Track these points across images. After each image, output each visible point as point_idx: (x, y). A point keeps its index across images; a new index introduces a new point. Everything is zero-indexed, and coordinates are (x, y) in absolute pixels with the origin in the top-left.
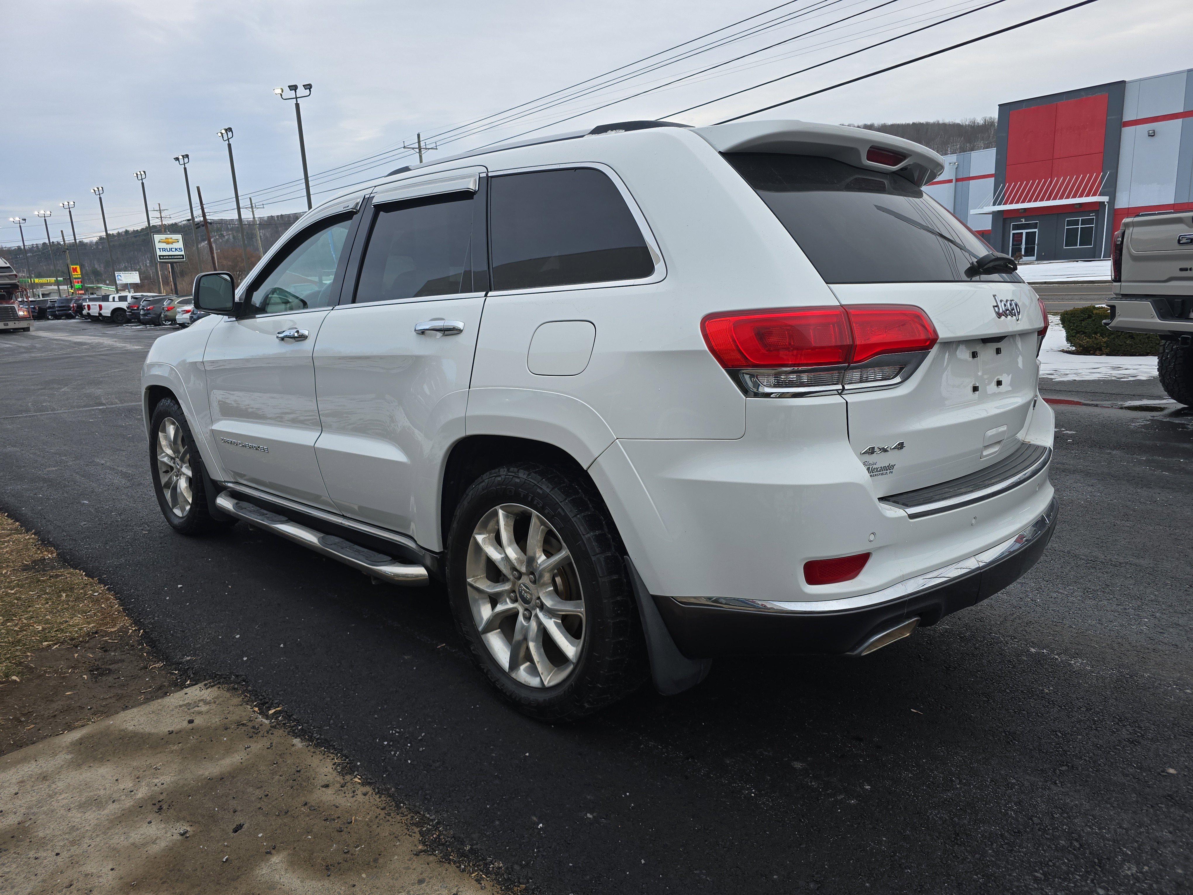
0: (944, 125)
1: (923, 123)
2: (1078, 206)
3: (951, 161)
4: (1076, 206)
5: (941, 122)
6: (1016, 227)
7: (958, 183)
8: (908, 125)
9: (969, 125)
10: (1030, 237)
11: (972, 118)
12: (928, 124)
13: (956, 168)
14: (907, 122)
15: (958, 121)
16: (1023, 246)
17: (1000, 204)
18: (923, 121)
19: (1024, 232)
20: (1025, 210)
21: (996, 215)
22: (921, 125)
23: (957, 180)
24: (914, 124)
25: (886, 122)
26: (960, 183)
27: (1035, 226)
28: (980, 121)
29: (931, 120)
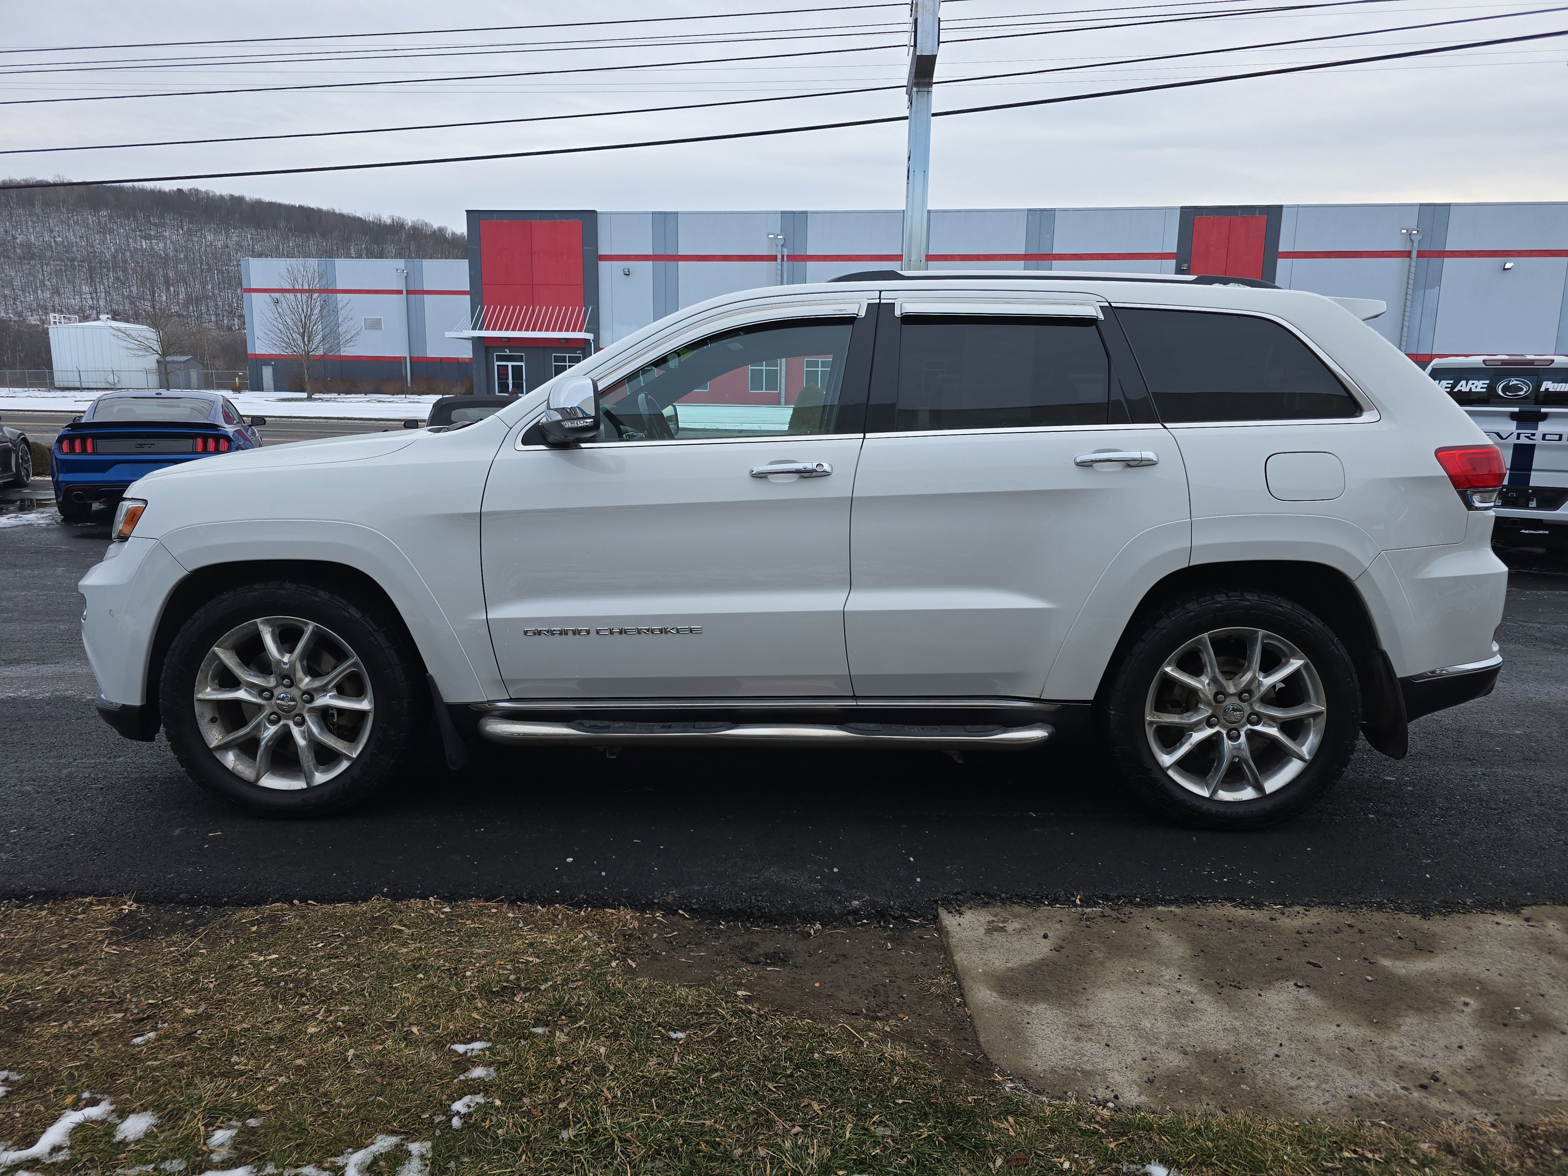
0: (342, 216)
1: (313, 209)
2: (564, 341)
3: (397, 267)
4: (562, 341)
5: (337, 211)
6: (500, 358)
7: (410, 296)
8: (293, 207)
9: (373, 222)
10: (517, 370)
11: (377, 214)
12: (320, 211)
13: (406, 277)
14: (293, 203)
15: (359, 214)
16: (510, 382)
17: (481, 329)
18: (313, 205)
19: (510, 364)
20: (509, 339)
21: (477, 342)
22: (311, 210)
23: (409, 292)
24: (301, 207)
25: (262, 198)
26: (412, 296)
27: (520, 359)
28: (386, 219)
29: (325, 207)
